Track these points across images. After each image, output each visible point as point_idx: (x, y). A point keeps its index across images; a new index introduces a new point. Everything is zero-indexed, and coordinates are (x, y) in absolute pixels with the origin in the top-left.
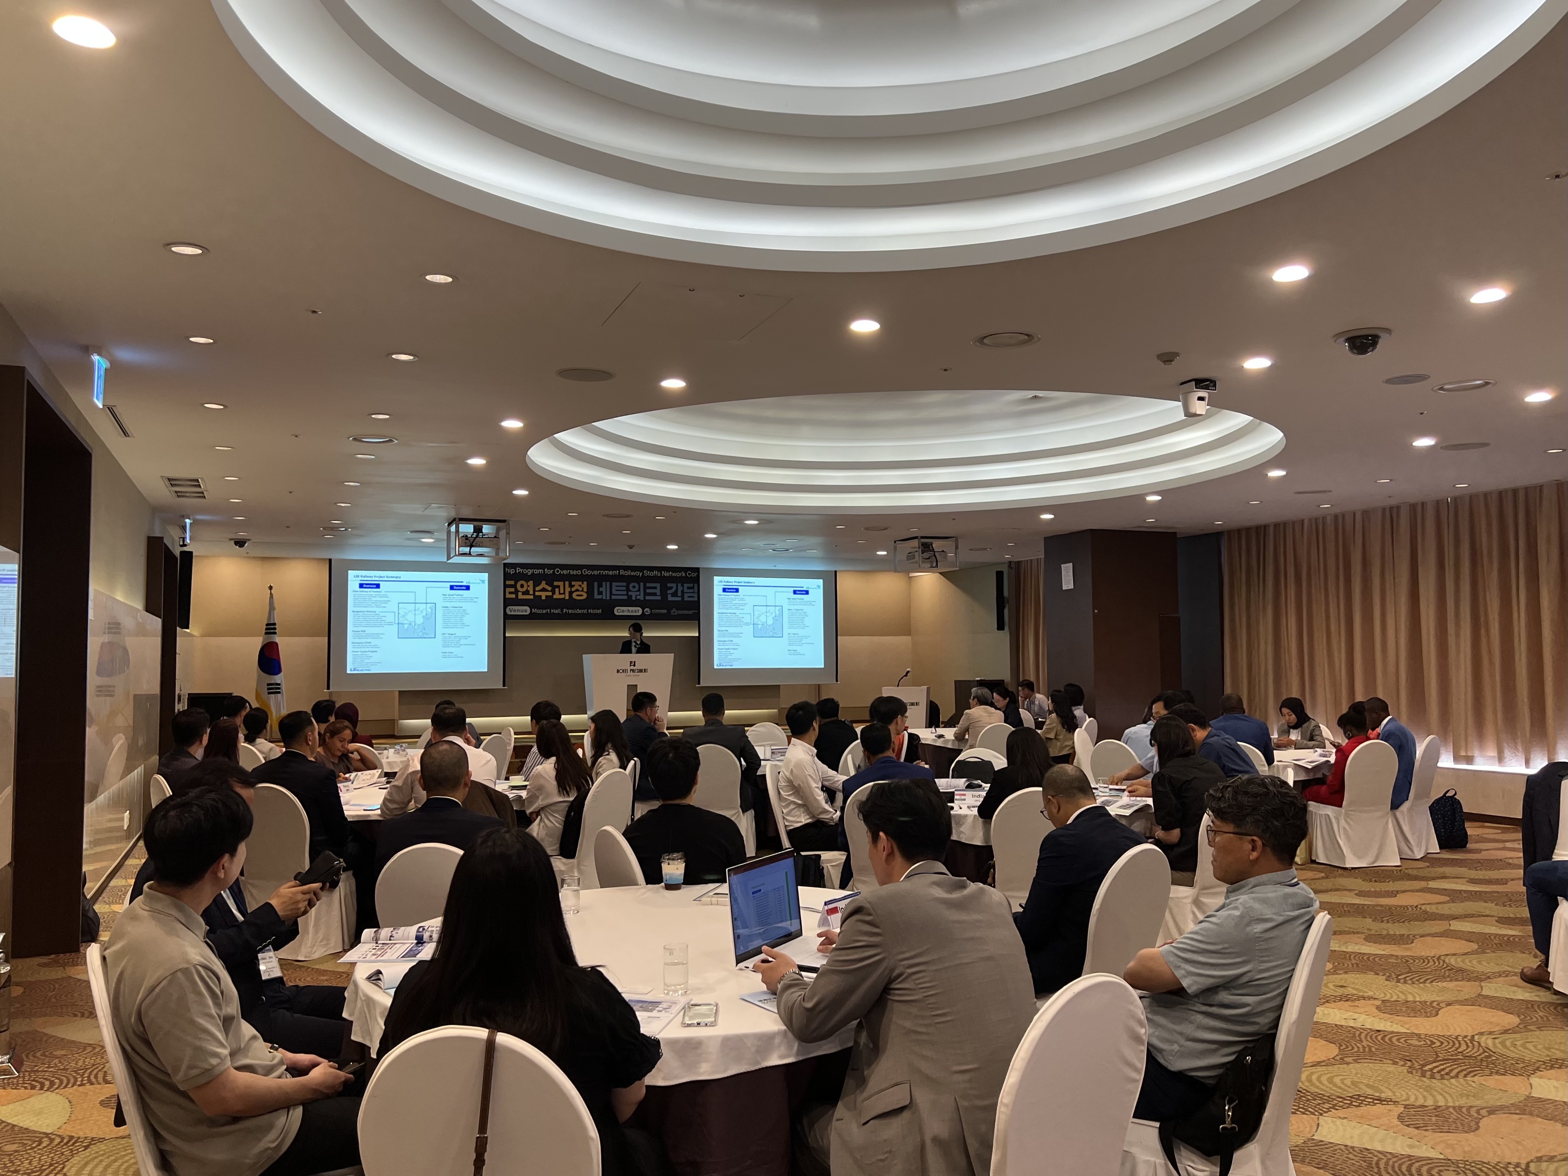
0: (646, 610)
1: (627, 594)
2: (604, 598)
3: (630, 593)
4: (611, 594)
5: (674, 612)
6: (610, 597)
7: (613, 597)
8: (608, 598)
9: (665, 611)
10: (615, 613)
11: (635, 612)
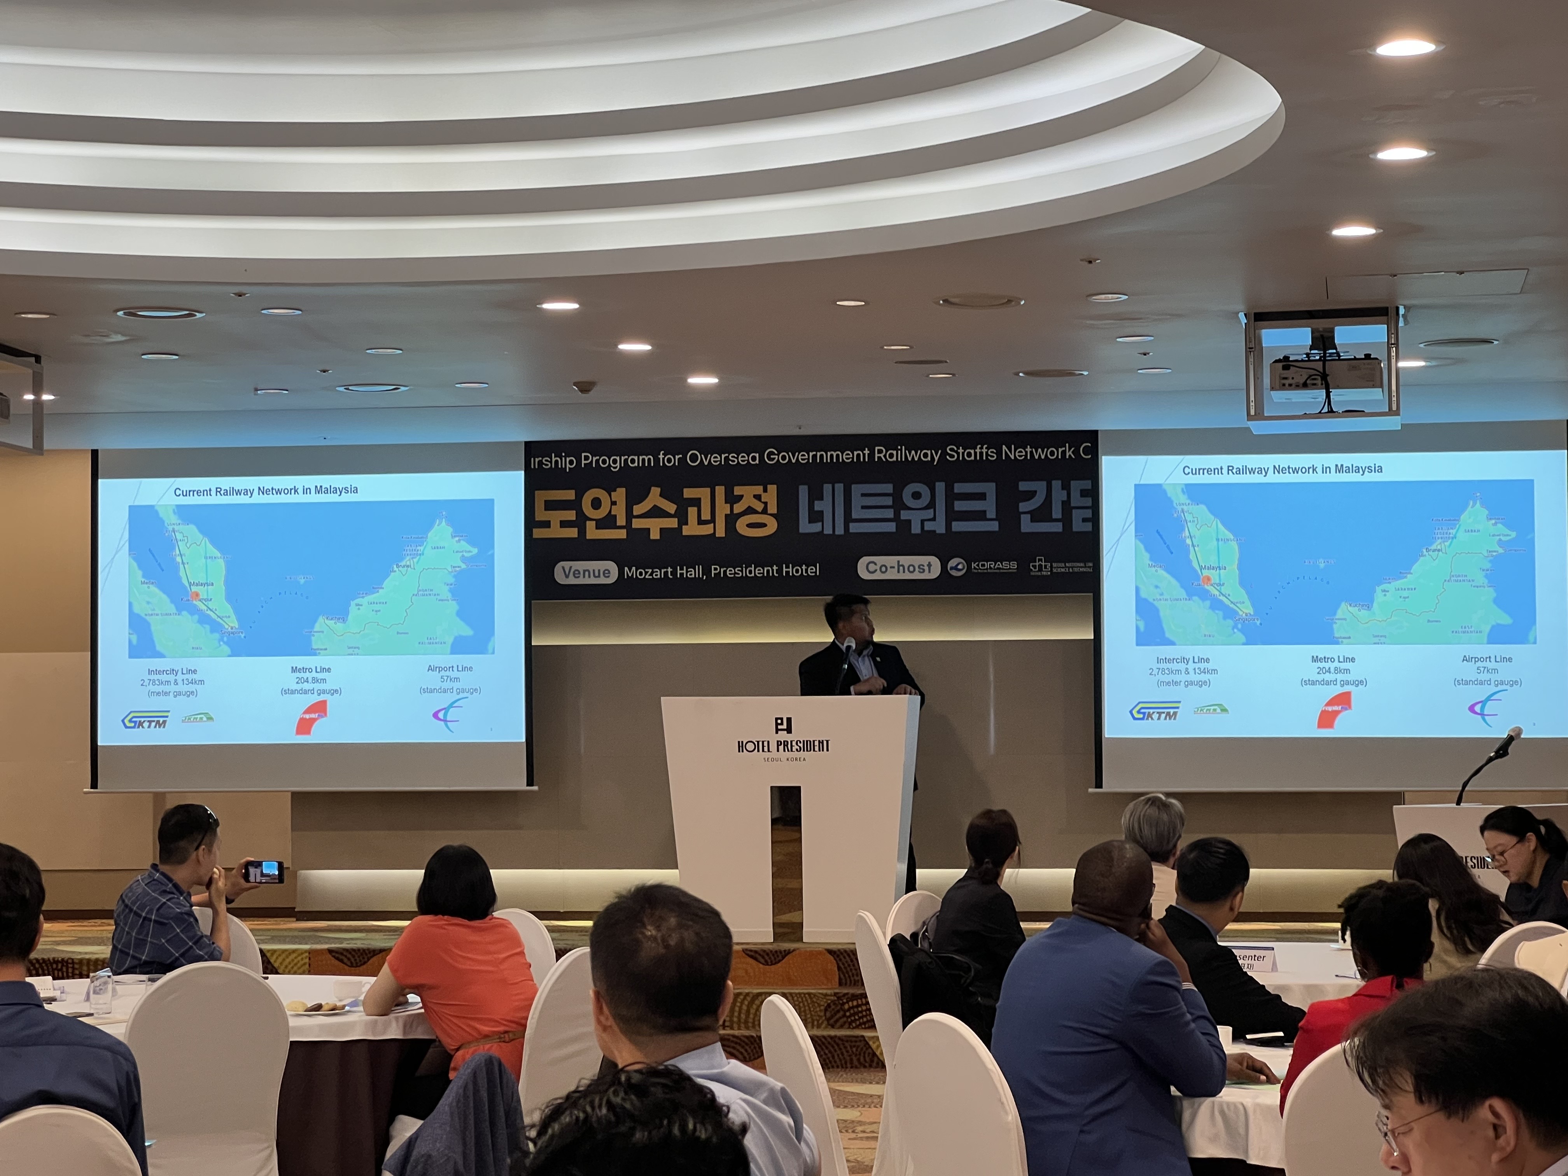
0: (953, 563)
1: (896, 518)
2: (828, 531)
3: (904, 515)
4: (848, 519)
5: (1041, 567)
6: (846, 528)
7: (854, 528)
8: (840, 531)
9: (1014, 565)
10: (863, 574)
11: (920, 572)
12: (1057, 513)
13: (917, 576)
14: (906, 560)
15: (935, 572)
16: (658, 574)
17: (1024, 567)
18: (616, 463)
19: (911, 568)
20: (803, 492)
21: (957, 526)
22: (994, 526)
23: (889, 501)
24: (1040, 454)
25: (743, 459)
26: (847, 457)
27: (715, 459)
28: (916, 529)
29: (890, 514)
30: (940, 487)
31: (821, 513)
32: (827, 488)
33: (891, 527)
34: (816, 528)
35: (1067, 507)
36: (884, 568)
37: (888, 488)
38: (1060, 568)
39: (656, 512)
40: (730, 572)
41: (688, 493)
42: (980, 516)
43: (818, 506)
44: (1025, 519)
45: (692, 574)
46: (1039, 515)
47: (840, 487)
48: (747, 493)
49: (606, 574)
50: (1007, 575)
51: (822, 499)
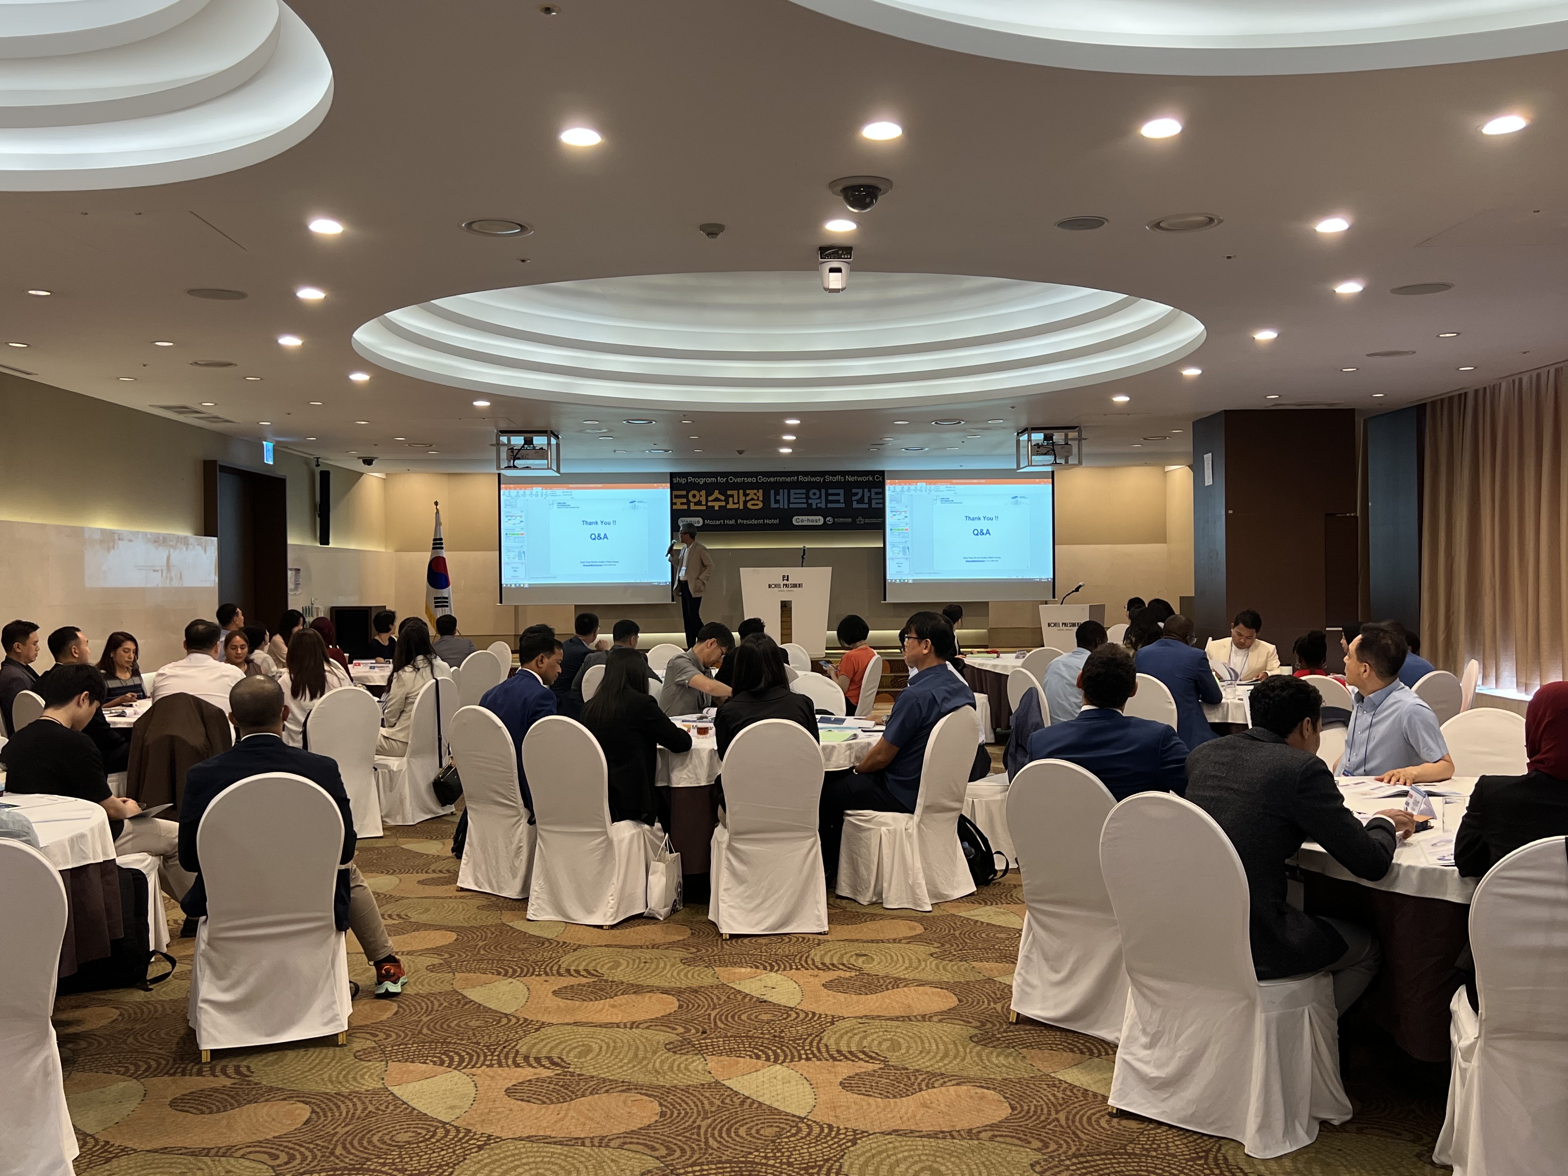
0: (828, 519)
1: (807, 502)
2: (782, 507)
3: (810, 501)
4: (789, 503)
5: (860, 520)
6: (788, 506)
7: (791, 506)
8: (786, 507)
9: (850, 520)
10: (795, 523)
11: (816, 522)
12: (866, 500)
13: (814, 524)
14: (810, 518)
15: (821, 522)
16: (718, 522)
17: (854, 521)
18: (702, 481)
19: (813, 521)
20: (772, 492)
21: (829, 505)
22: (843, 505)
23: (804, 496)
24: (860, 479)
25: (750, 480)
26: (788, 479)
27: (739, 480)
28: (814, 506)
29: (805, 501)
30: (823, 491)
31: (779, 500)
32: (781, 491)
33: (805, 506)
34: (777, 506)
35: (870, 499)
36: (802, 521)
37: (804, 491)
38: (867, 521)
39: (717, 500)
40: (745, 522)
41: (729, 492)
42: (838, 502)
43: (778, 498)
44: (855, 503)
45: (731, 522)
46: (859, 502)
47: (786, 491)
48: (752, 493)
49: (698, 522)
50: (848, 523)
51: (779, 495)
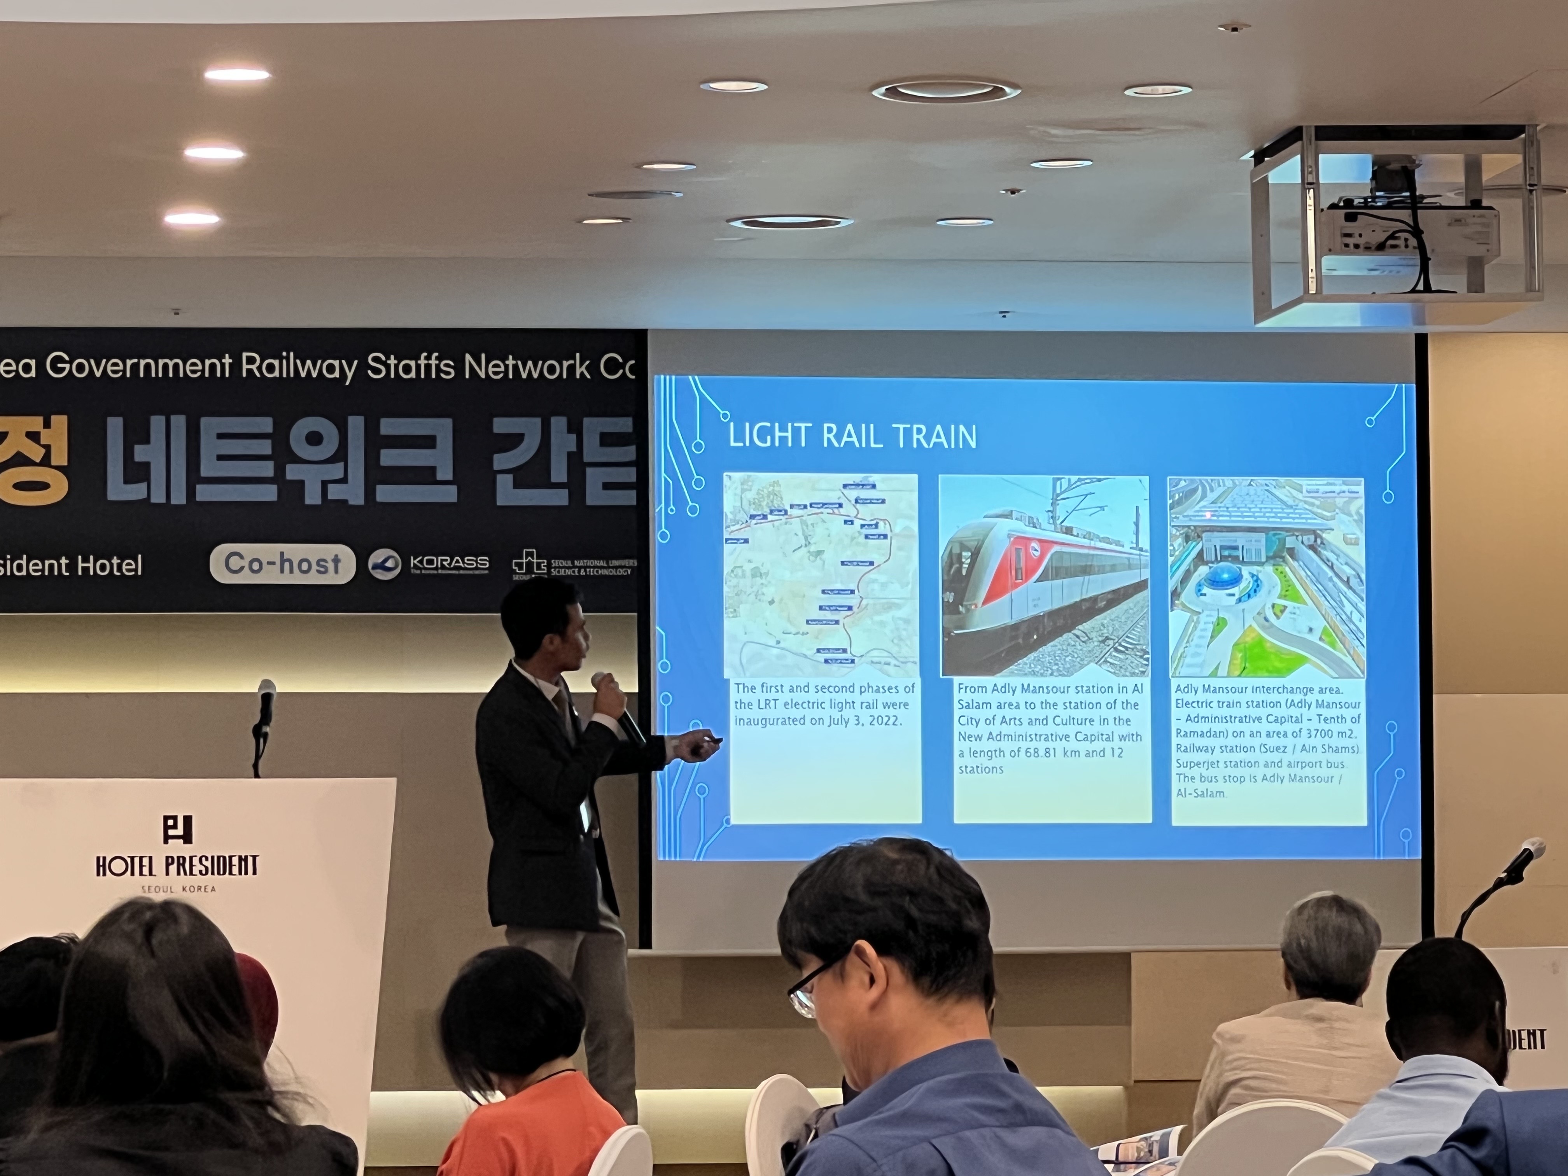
0: (377, 556)
1: (279, 478)
2: (158, 497)
3: (293, 472)
4: (194, 477)
5: (530, 567)
6: (191, 492)
7: (204, 493)
8: (179, 498)
10: (220, 574)
11: (318, 571)
12: (559, 472)
14: (296, 551)
17: (500, 566)
20: (115, 426)
21: (385, 493)
22: (449, 494)
23: (265, 447)
24: (530, 370)
25: (8, 366)
26: (192, 368)
28: (313, 497)
29: (267, 469)
30: (356, 424)
31: (146, 467)
32: (157, 422)
33: (269, 493)
34: (136, 492)
35: (578, 464)
37: (266, 424)
38: (563, 568)
42: (427, 475)
43: (140, 453)
44: (504, 482)
46: (528, 476)
47: (179, 422)
48: (15, 428)
50: (474, 579)
51: (147, 441)
